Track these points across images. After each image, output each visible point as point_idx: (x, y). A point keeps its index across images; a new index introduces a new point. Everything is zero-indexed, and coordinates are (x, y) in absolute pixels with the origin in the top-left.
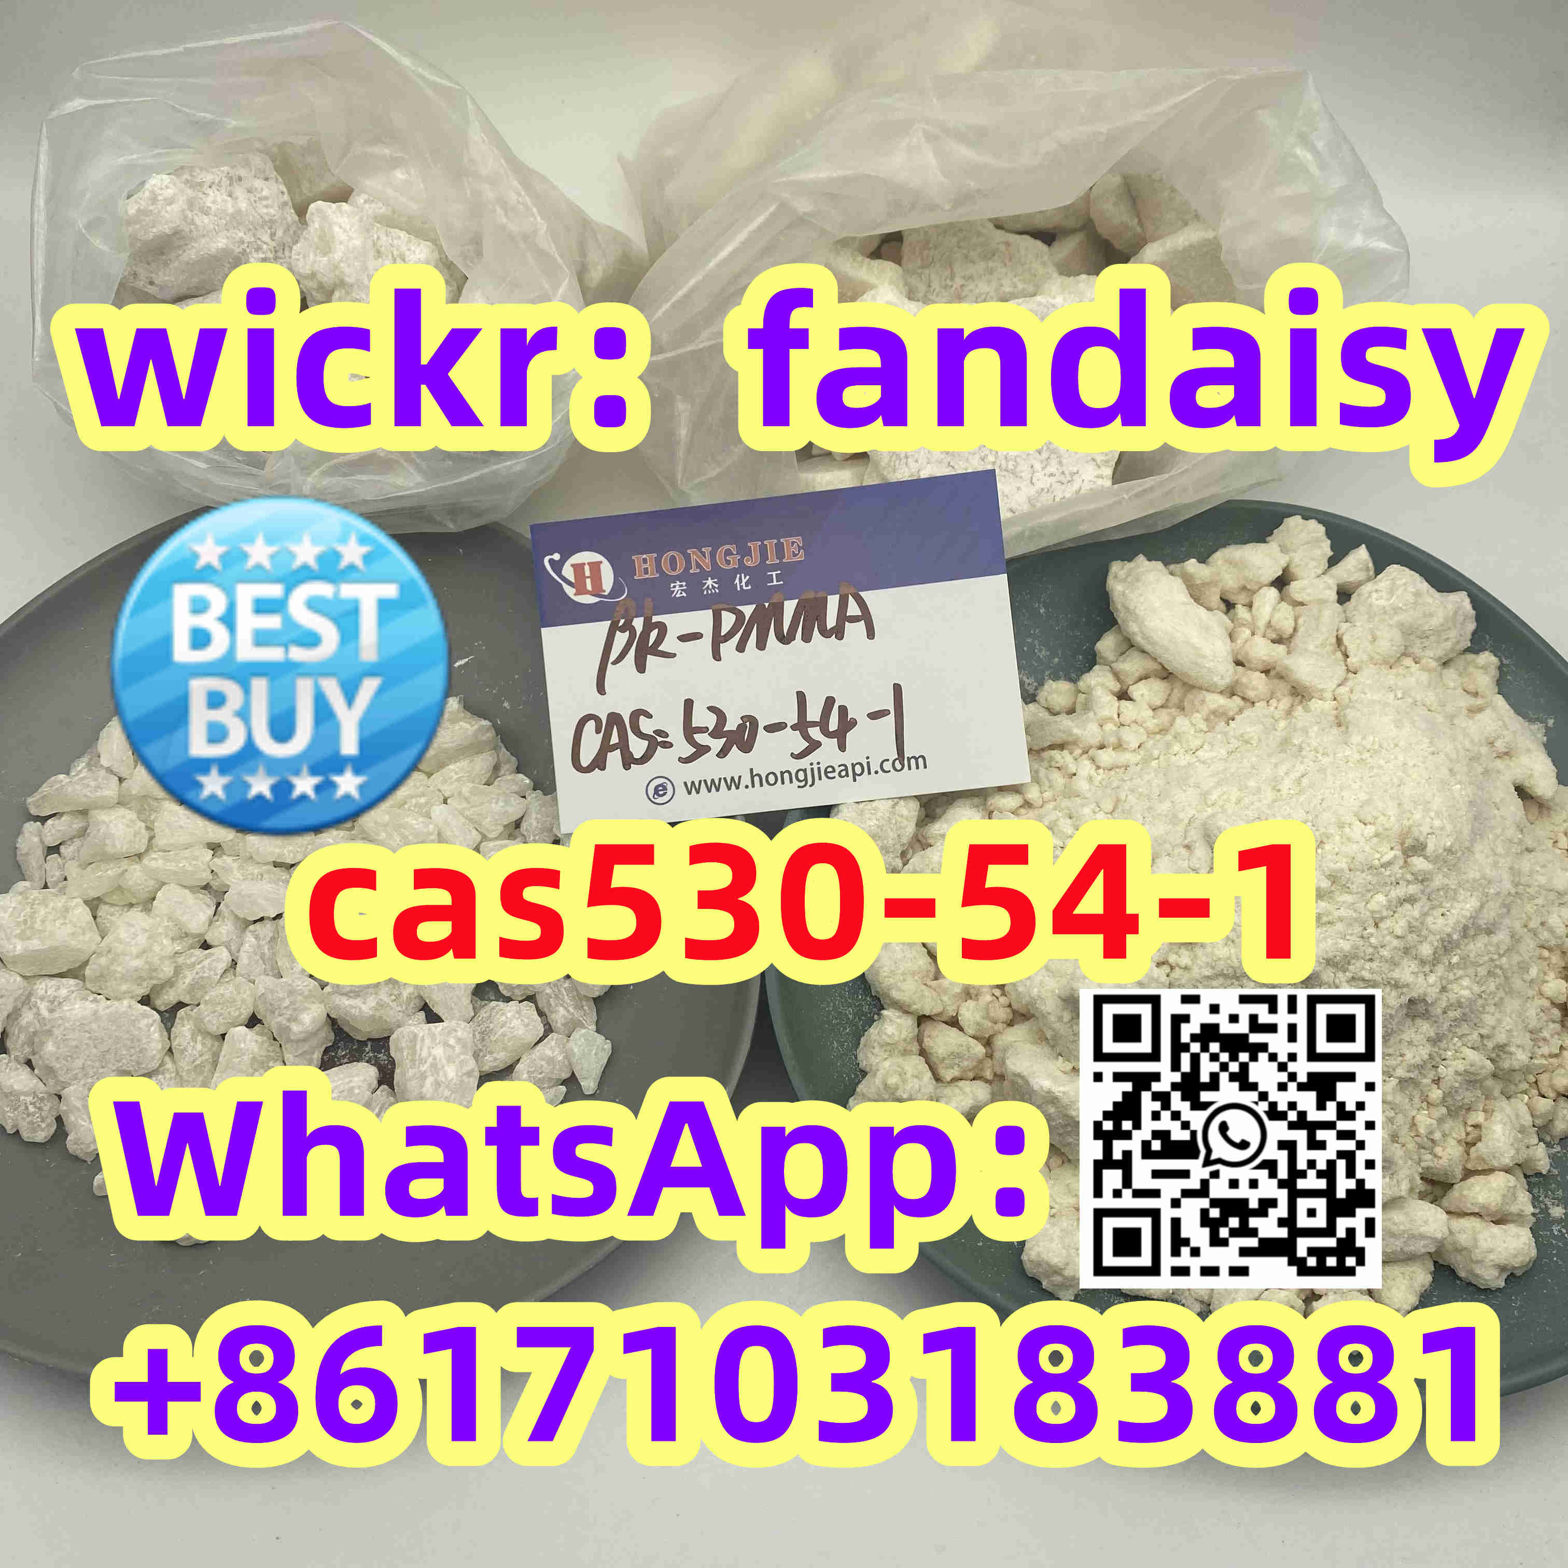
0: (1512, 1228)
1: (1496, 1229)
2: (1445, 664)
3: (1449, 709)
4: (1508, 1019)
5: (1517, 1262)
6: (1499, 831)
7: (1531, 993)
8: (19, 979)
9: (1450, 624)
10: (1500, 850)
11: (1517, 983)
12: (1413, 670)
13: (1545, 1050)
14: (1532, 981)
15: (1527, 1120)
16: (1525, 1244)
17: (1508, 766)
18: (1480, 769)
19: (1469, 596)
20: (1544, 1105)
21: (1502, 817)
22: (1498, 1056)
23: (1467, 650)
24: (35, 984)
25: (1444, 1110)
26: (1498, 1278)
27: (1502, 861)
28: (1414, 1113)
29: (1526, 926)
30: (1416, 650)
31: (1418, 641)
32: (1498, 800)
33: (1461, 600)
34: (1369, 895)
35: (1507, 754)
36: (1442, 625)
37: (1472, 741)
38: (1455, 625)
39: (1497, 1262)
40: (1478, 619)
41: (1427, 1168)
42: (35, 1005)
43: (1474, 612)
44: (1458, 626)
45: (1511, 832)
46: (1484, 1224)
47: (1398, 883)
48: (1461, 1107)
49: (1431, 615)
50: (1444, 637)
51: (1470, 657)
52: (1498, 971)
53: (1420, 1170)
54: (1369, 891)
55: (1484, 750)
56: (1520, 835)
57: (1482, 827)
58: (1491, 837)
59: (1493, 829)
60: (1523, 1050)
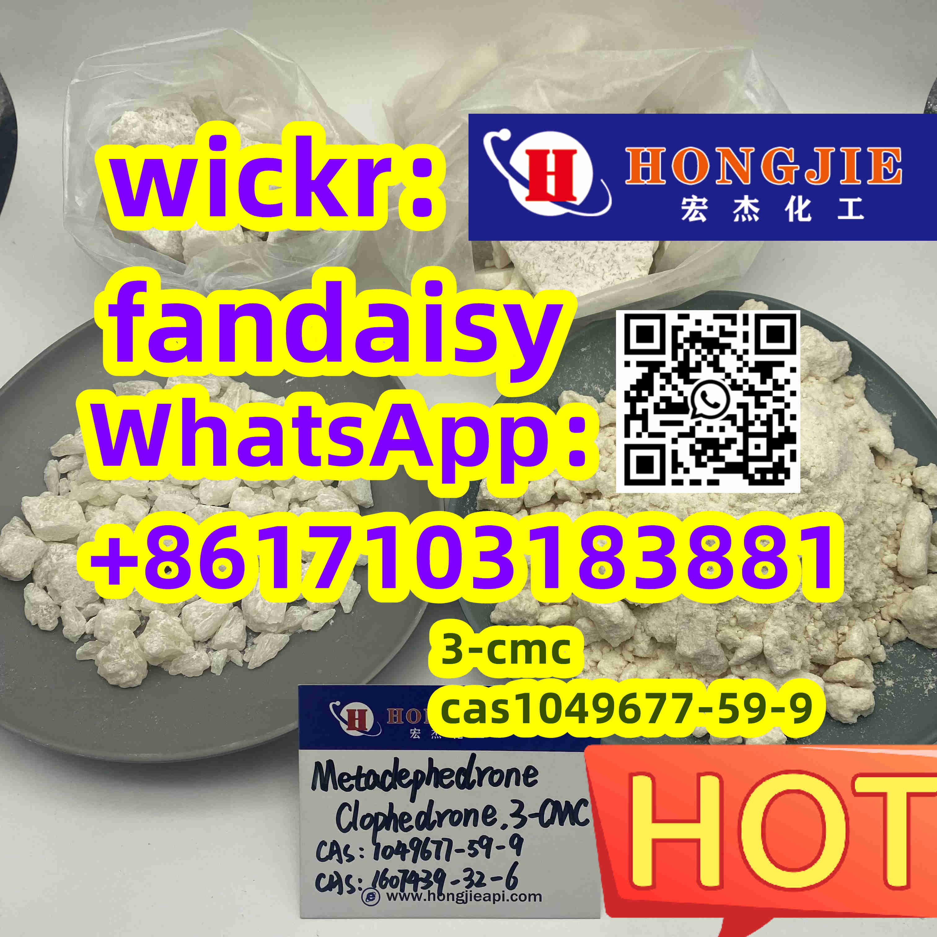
0: (861, 690)
1: (852, 690)
2: (835, 381)
3: (833, 404)
4: (862, 574)
5: (863, 708)
6: (857, 469)
7: (876, 561)
8: (41, 542)
9: (836, 358)
10: (857, 479)
11: (868, 555)
12: (814, 383)
13: (885, 594)
14: (876, 554)
15: (874, 632)
16: (868, 697)
17: (866, 437)
18: (847, 435)
19: (849, 343)
20: (883, 624)
21: (860, 462)
22: (856, 595)
23: (848, 374)
24: (50, 545)
25: (823, 624)
26: (852, 717)
27: (857, 485)
28: (806, 624)
29: (873, 523)
30: (817, 372)
31: (818, 368)
32: (857, 453)
33: (844, 346)
35: (866, 429)
36: (831, 358)
37: (844, 420)
38: (839, 359)
39: (852, 708)
40: (853, 356)
41: (814, 656)
42: (50, 557)
43: (851, 352)
44: (841, 360)
45: (865, 470)
46: (846, 687)
48: (833, 622)
49: (825, 353)
50: (833, 365)
51: (849, 377)
52: (854, 546)
53: (810, 657)
55: (851, 427)
56: (870, 473)
57: (846, 466)
58: (852, 472)
59: (854, 468)
60: (871, 592)
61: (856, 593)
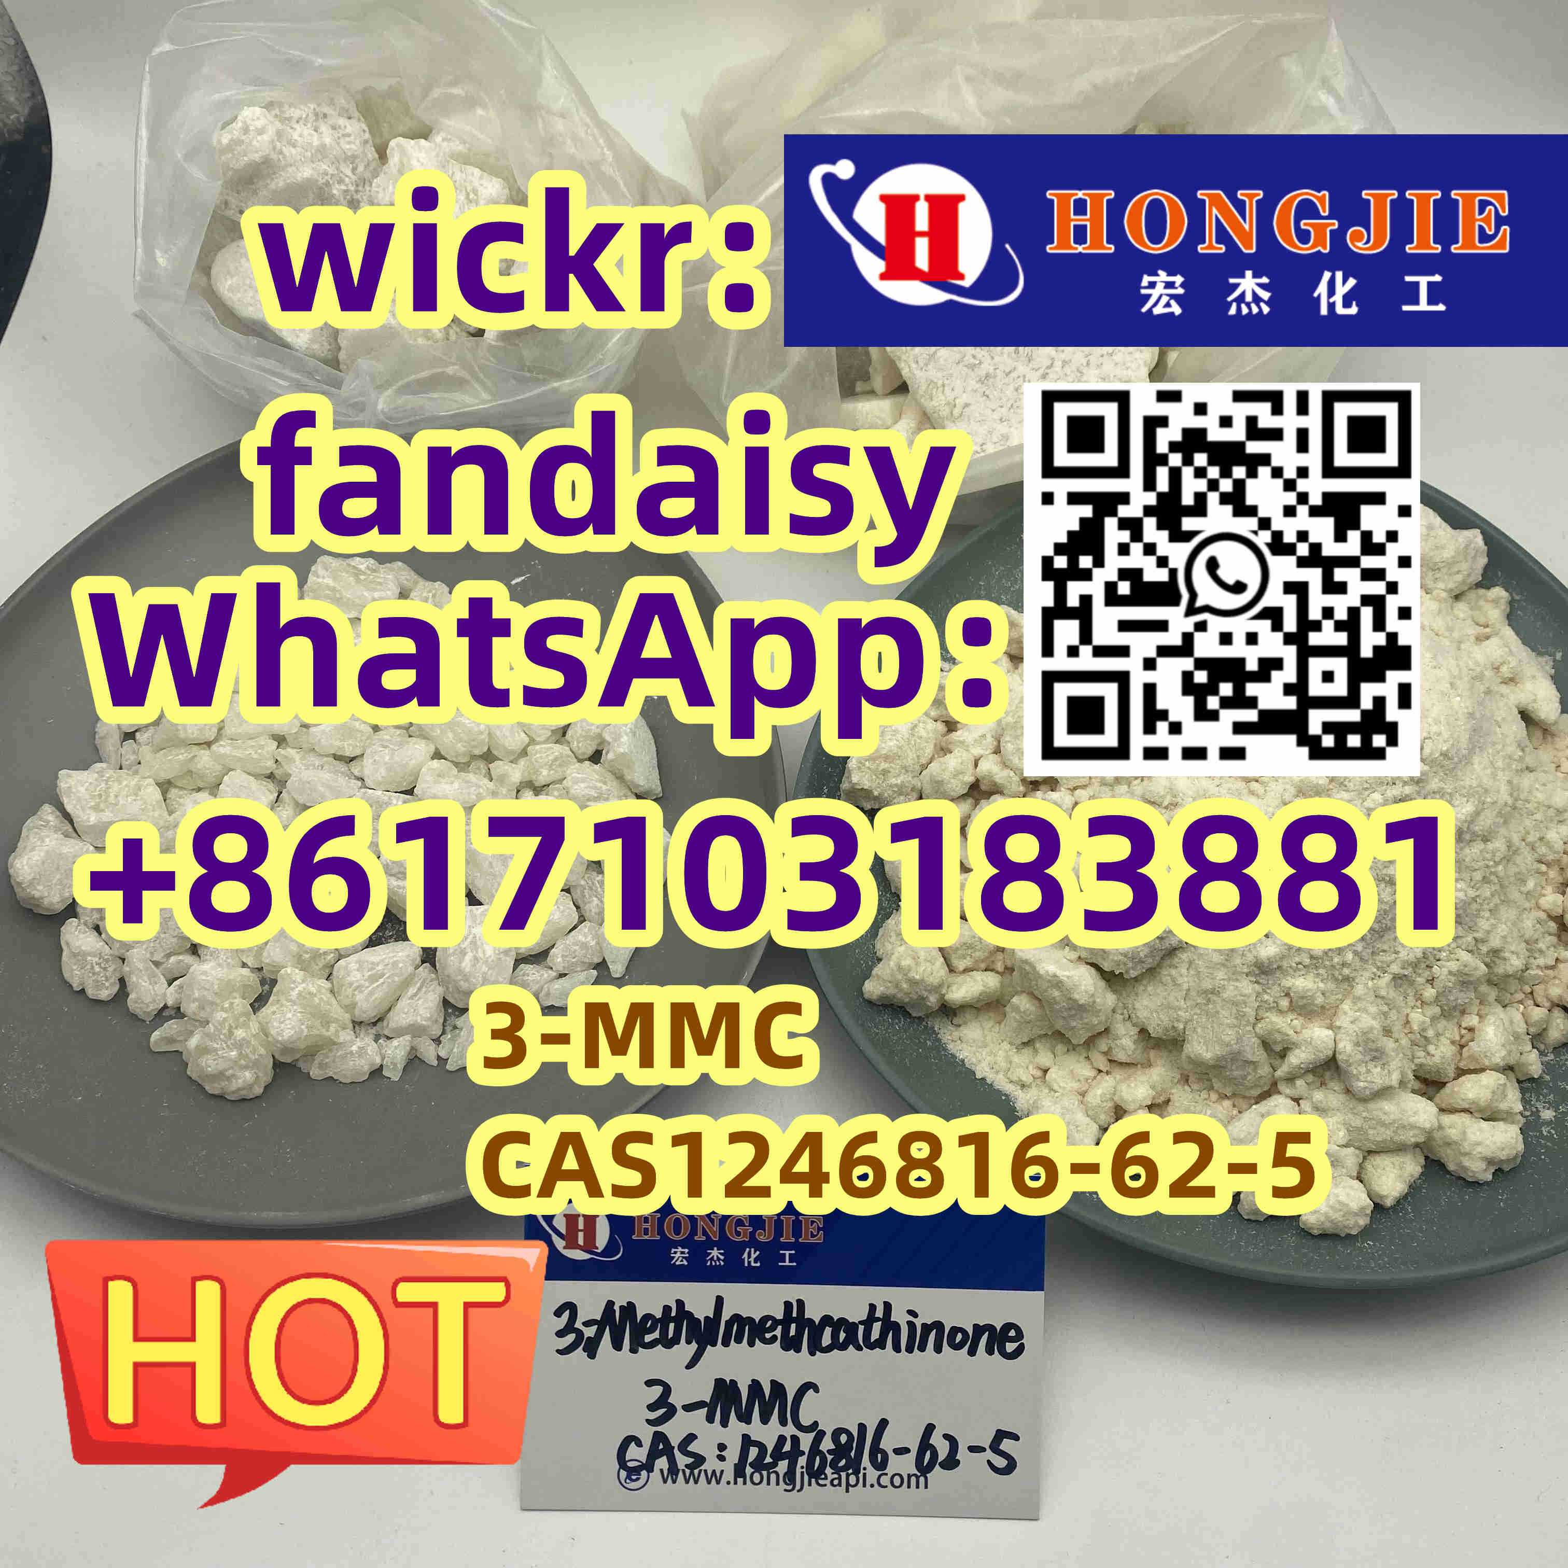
0: (1500, 1125)
1: (1484, 1124)
2: (1457, 597)
3: (1456, 635)
4: (1504, 926)
5: (1503, 1155)
6: (1499, 747)
7: (1527, 905)
9: (1461, 558)
10: (1500, 764)
11: (1515, 895)
13: (1541, 961)
14: (1528, 893)
15: (1521, 1028)
16: (1512, 1138)
17: (1513, 692)
18: (1482, 688)
19: (1482, 532)
20: (1538, 1014)
21: (1503, 734)
22: (1494, 962)
23: (1479, 585)
25: (1437, 1010)
26: (1485, 1170)
27: (1500, 773)
28: (1408, 1010)
29: (1524, 840)
31: (1430, 573)
32: (1499, 719)
33: (1475, 537)
34: (1367, 793)
35: (1512, 680)
36: (1453, 557)
37: (1477, 663)
38: (1466, 558)
39: (1485, 1153)
40: (1489, 554)
41: (1421, 1065)
43: (1486, 548)
44: (1470, 561)
45: (1512, 749)
46: (1474, 1120)
47: (1394, 784)
48: (1455, 1008)
49: (1445, 547)
50: (1455, 570)
51: (1482, 591)
52: (1493, 878)
53: (1413, 1067)
54: (1366, 789)
55: (1488, 674)
56: (1521, 754)
57: (1482, 740)
58: (1490, 751)
59: (1494, 744)
60: (1518, 957)
61: (1494, 959)
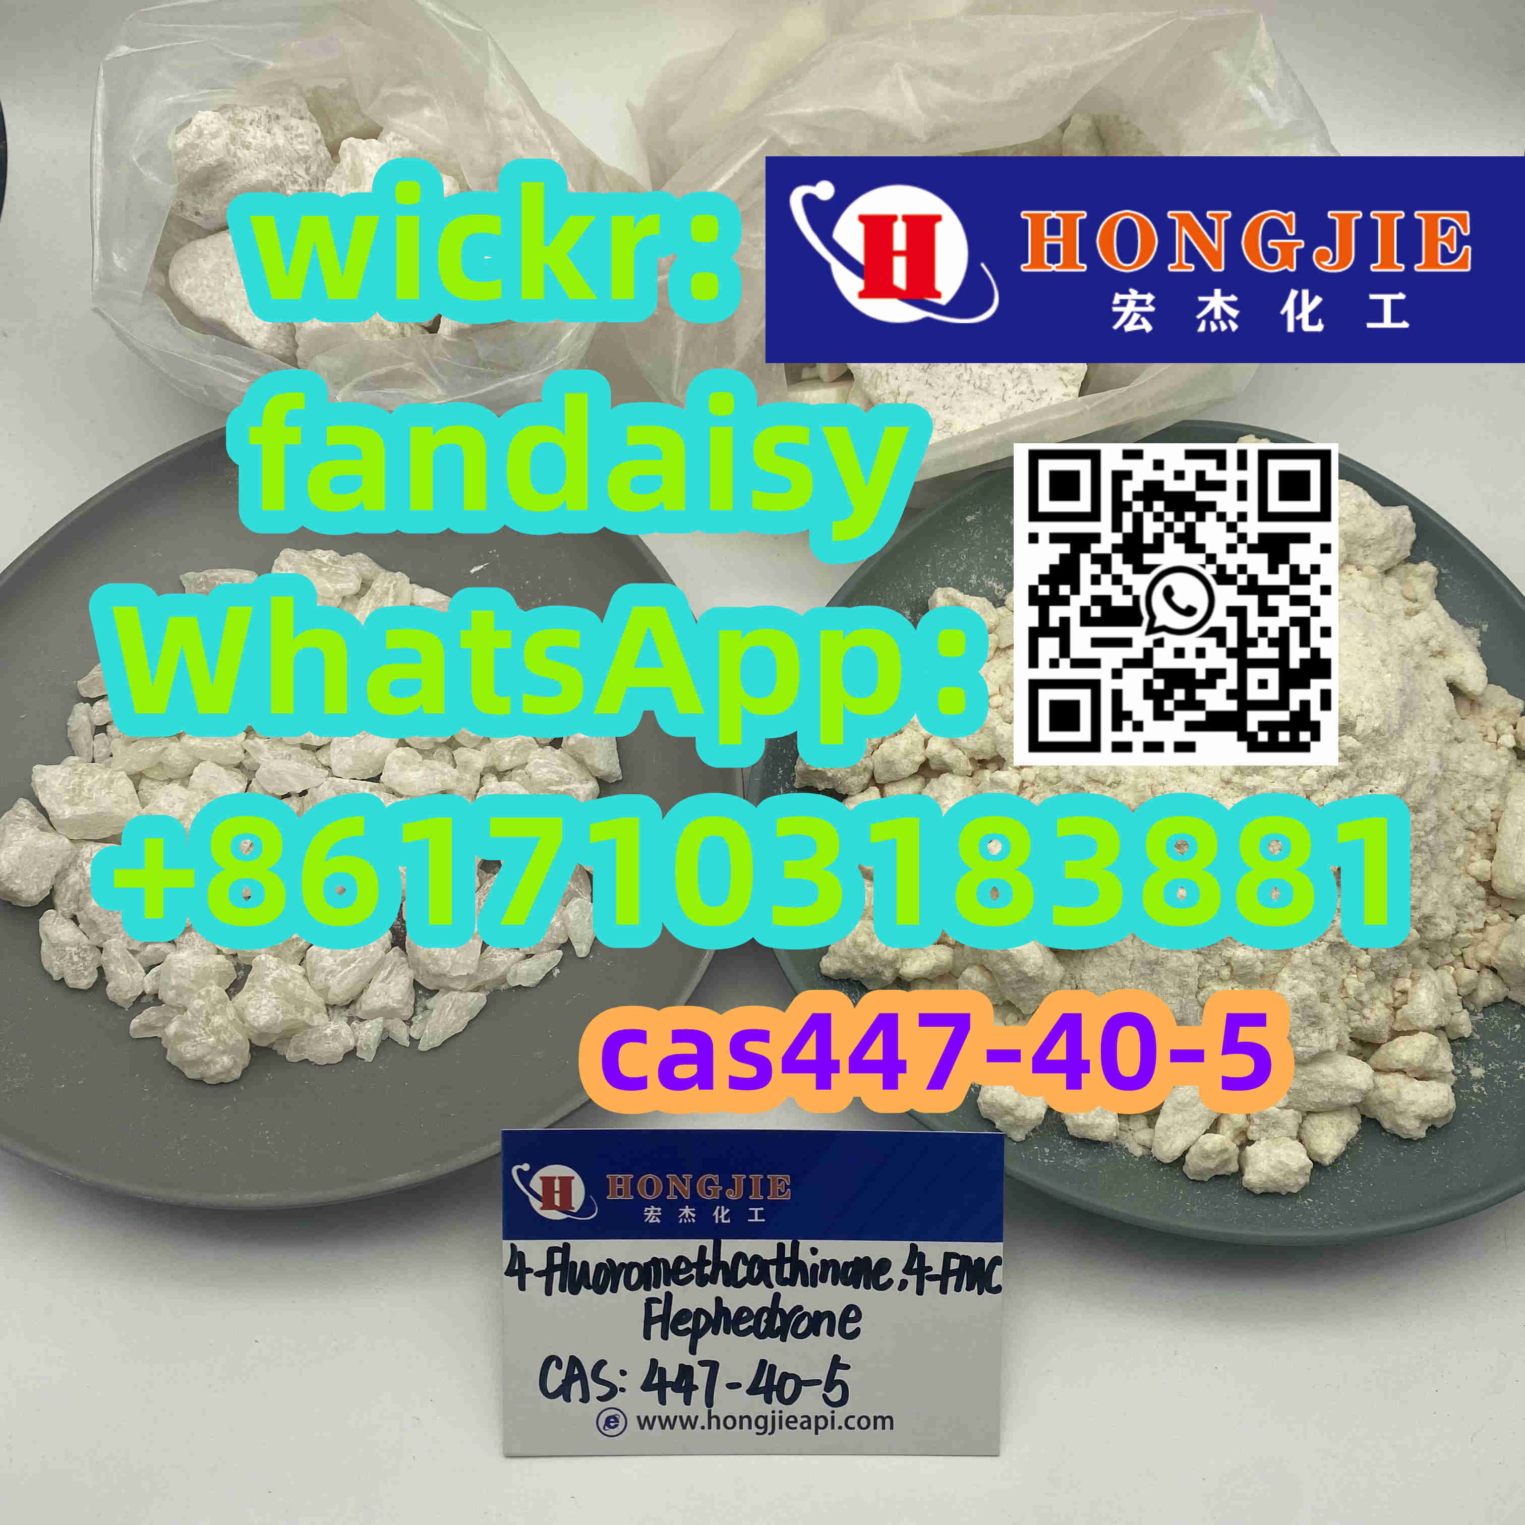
0: (1433, 1084)
1: (1418, 1084)
2: (1387, 572)
3: (1386, 611)
4: (1435, 894)
5: (1436, 1113)
6: (1429, 720)
7: (1456, 871)
8: (67, 841)
9: (1390, 535)
10: (1429, 736)
11: (1444, 861)
12: (1354, 576)
13: (1470, 925)
14: (1458, 860)
15: (1452, 989)
16: (1444, 1097)
17: (1441, 665)
18: (1412, 664)
19: (1410, 509)
20: (1468, 975)
21: (1432, 708)
22: (1425, 927)
23: (1408, 560)
24: (82, 848)
25: (1372, 975)
26: (1419, 1128)
27: (1429, 746)
28: (1344, 976)
29: (1453, 809)
30: (1359, 558)
31: (1361, 550)
32: (1428, 693)
33: (1403, 513)
35: (1440, 653)
36: (1383, 534)
37: (1406, 638)
38: (1395, 535)
39: (1418, 1112)
40: (1417, 531)
41: (1356, 1028)
42: (81, 866)
43: (1414, 524)
44: (1399, 537)
45: (1441, 722)
46: (1408, 1080)
48: (1388, 972)
49: (1373, 525)
50: (1385, 546)
51: (1410, 566)
52: (1424, 847)
53: (1349, 1030)
55: (1418, 648)
56: (1449, 726)
57: (1412, 714)
58: (1420, 724)
59: (1423, 717)
60: (1449, 922)
61: (1426, 924)
